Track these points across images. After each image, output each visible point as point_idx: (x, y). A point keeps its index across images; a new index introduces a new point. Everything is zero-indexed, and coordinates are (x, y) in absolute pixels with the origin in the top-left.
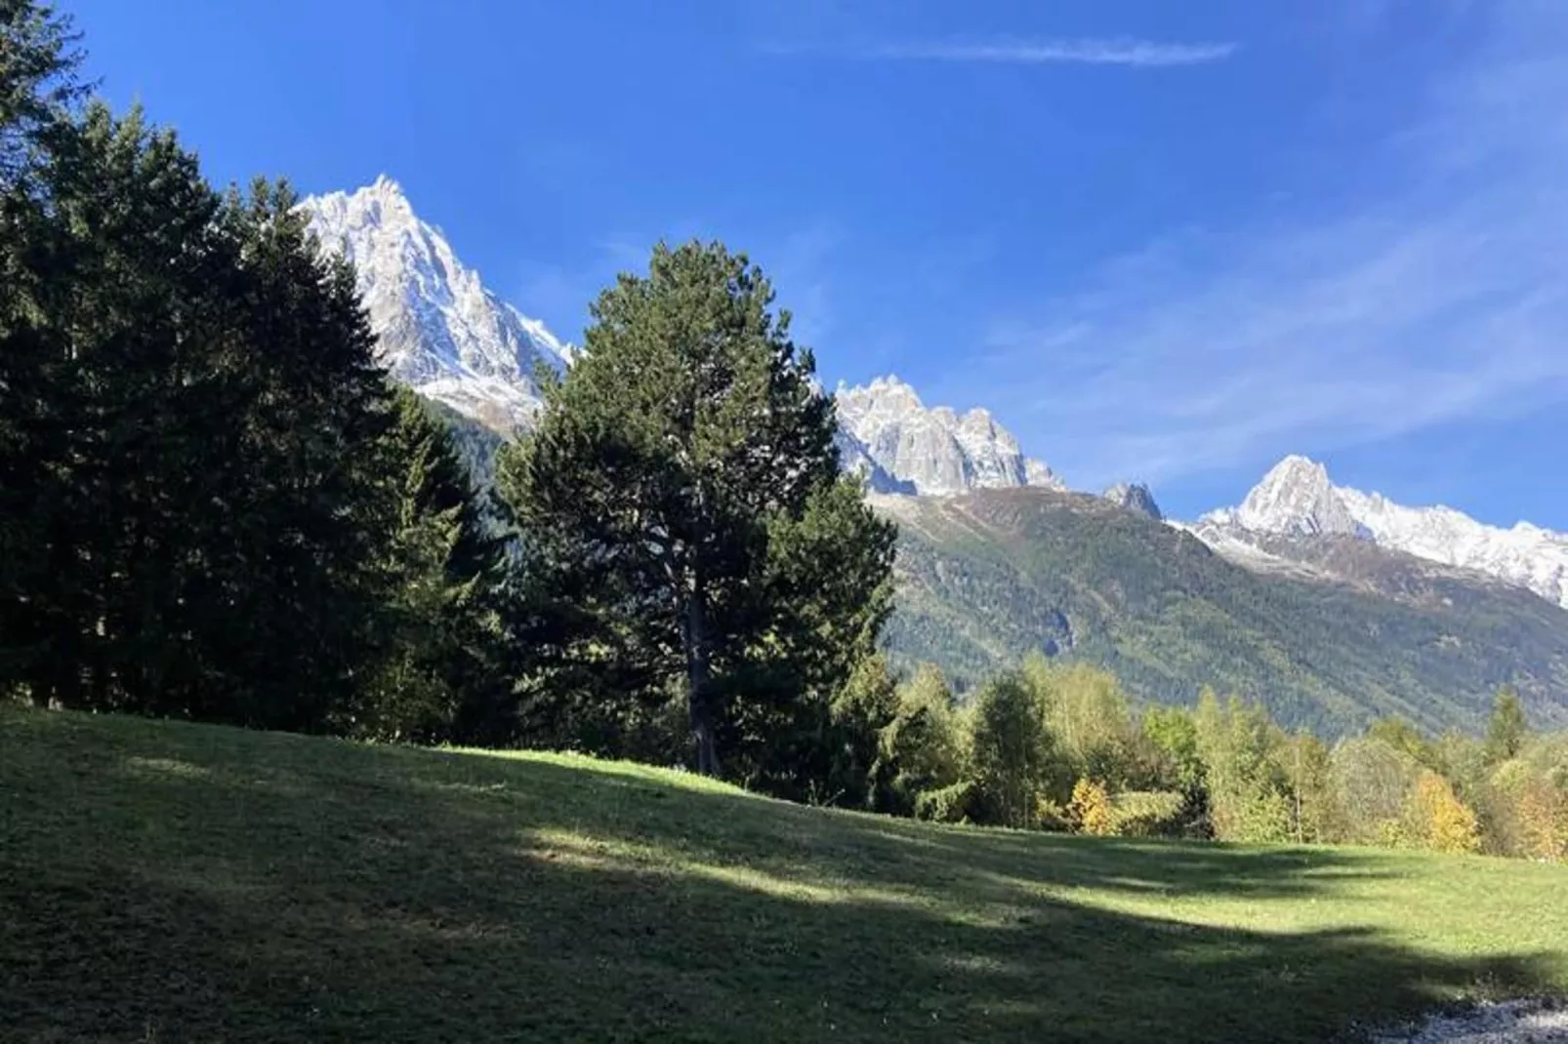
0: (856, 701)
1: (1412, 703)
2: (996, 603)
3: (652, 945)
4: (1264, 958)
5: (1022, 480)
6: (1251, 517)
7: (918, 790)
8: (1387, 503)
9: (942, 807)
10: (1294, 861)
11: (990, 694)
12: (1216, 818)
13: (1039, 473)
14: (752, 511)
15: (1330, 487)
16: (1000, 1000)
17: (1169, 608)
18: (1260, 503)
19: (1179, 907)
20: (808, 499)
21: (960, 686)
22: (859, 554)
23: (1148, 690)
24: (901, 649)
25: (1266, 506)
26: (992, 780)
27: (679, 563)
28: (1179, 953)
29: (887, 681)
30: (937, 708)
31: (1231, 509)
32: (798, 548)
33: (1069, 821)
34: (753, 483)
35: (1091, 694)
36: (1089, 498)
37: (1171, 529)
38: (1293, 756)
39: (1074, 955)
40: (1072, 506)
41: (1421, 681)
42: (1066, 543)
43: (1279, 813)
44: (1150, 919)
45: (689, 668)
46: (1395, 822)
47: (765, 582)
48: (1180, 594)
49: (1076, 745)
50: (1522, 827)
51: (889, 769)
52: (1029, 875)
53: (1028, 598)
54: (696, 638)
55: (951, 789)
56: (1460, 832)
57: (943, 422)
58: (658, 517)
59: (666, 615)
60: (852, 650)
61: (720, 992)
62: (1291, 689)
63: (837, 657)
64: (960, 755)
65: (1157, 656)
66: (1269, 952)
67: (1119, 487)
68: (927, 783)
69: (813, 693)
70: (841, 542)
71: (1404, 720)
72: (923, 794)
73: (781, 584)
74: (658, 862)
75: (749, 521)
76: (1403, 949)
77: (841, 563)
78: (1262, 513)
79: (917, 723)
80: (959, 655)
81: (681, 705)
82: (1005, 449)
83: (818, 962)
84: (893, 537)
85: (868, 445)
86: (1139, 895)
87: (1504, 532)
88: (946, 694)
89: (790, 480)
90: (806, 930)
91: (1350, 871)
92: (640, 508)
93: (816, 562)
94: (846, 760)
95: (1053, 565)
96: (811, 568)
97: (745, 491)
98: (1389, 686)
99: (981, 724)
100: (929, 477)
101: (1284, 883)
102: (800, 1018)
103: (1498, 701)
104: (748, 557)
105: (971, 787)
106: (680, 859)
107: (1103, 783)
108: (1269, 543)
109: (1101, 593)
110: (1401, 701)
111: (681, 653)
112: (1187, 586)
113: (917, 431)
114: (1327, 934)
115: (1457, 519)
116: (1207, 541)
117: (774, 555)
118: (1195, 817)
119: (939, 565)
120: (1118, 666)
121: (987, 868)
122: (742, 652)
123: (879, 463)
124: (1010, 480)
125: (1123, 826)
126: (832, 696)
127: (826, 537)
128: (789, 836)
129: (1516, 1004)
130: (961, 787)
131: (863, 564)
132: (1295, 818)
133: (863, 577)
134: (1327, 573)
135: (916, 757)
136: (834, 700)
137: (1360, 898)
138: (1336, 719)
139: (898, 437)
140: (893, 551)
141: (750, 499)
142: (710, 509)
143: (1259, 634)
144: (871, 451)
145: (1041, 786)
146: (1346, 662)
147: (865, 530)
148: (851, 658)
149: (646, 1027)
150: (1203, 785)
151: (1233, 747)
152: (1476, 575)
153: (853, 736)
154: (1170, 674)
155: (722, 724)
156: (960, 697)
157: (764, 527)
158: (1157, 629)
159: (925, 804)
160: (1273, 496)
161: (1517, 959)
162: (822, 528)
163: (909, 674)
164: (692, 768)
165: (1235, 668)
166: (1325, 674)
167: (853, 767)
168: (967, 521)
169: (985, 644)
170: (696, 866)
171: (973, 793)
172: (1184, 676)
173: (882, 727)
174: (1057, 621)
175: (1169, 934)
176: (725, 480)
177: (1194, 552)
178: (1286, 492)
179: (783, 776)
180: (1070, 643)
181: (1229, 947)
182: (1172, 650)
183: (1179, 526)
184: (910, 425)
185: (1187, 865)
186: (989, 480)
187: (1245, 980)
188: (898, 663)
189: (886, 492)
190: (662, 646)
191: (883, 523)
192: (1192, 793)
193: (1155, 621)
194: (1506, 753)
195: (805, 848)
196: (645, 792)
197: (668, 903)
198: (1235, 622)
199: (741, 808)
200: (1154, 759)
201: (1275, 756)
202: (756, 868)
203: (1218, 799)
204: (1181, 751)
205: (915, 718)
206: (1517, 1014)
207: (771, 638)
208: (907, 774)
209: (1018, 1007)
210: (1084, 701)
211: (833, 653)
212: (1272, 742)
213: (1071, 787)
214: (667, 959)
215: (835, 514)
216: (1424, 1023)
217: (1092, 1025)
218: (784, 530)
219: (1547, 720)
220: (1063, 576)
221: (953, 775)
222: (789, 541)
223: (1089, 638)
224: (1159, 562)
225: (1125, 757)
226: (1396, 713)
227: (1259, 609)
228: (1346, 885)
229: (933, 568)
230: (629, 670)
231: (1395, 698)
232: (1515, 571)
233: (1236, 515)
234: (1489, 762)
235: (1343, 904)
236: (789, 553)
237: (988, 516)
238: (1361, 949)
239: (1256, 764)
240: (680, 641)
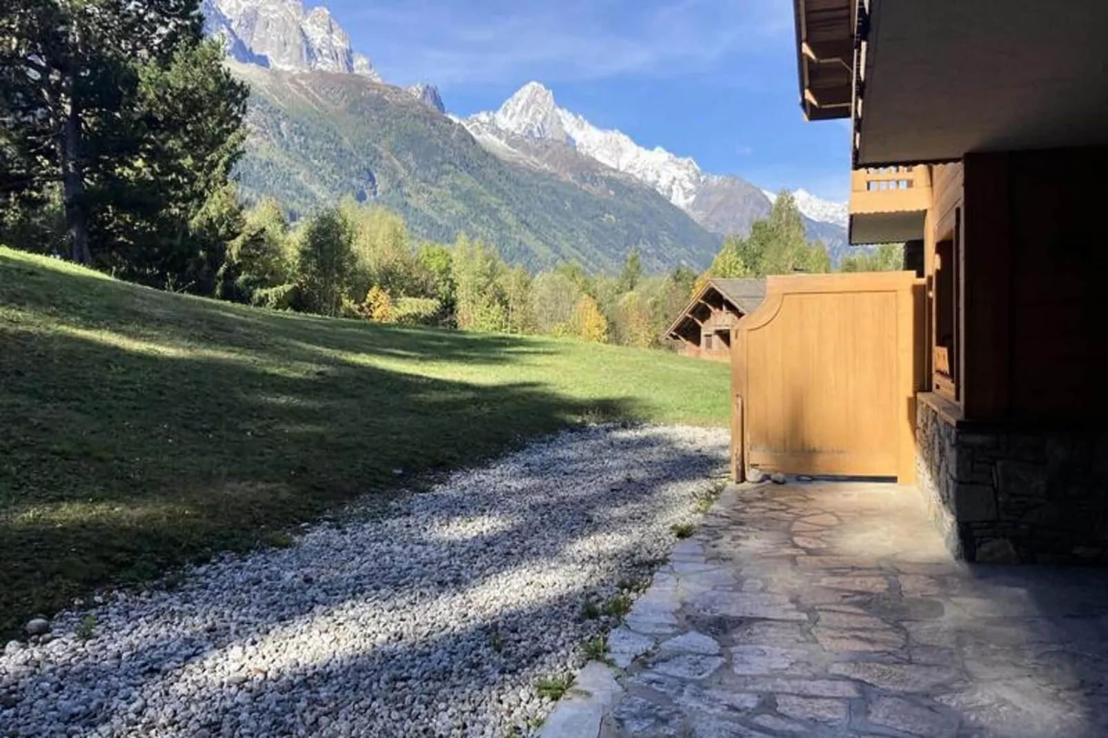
0: (210, 220)
1: (584, 255)
2: (324, 158)
3: (21, 383)
4: (474, 399)
5: (351, 69)
6: (503, 120)
7: (256, 288)
8: (586, 124)
9: (273, 299)
10: (501, 343)
11: (314, 223)
12: (459, 318)
13: (363, 65)
14: (125, 56)
15: (554, 108)
16: (297, 423)
17: (445, 177)
18: (509, 113)
19: (426, 368)
20: (175, 53)
21: (293, 216)
22: (217, 105)
23: (425, 231)
24: (250, 186)
25: (513, 115)
26: (311, 283)
27: (55, 90)
28: (421, 396)
29: (236, 207)
30: (274, 230)
31: (491, 113)
32: (165, 93)
33: (363, 314)
34: (126, 31)
35: (385, 230)
36: (397, 90)
37: (451, 122)
38: (509, 280)
39: (352, 396)
40: (384, 94)
41: (591, 241)
42: (378, 120)
43: (498, 316)
44: (406, 375)
45: (64, 178)
46: (563, 325)
47: (136, 117)
48: (452, 167)
49: (372, 264)
50: (631, 331)
51: (234, 271)
52: (326, 345)
53: (348, 157)
54: (70, 155)
55: (280, 288)
56: (597, 332)
57: (294, 13)
58: (36, 47)
59: (44, 132)
60: (209, 181)
61: (78, 417)
62: (515, 239)
63: (196, 183)
64: (289, 266)
65: (433, 208)
66: (476, 396)
67: (418, 85)
68: (263, 283)
69: (175, 211)
70: (203, 93)
71: (577, 264)
72: (258, 290)
73: (150, 120)
74: (31, 324)
75: (122, 63)
76: (554, 394)
77: (202, 110)
78: (511, 118)
79: (257, 240)
80: (294, 194)
81: (59, 209)
82: (339, 43)
83: (163, 398)
84: (246, 95)
85: (231, 21)
86: (400, 360)
87: (648, 152)
88: (281, 221)
89: (160, 36)
90: (155, 376)
91: (532, 349)
92: (19, 37)
93: (181, 106)
94: (200, 263)
95: (368, 136)
96: (176, 111)
97: (119, 38)
98: (573, 243)
99: (306, 244)
100: (280, 54)
101: (492, 355)
102: (146, 435)
103: (629, 257)
104: (121, 93)
105: (295, 287)
106: (48, 322)
107: (388, 291)
108: (513, 141)
109: (399, 160)
110: (577, 252)
111: (58, 166)
112: (458, 163)
113: (272, 16)
114: (512, 386)
115: (624, 140)
116: (473, 133)
117: (144, 94)
118: (446, 316)
119: (283, 125)
120: (407, 213)
121: (298, 339)
122: (113, 170)
123: (239, 37)
124: (341, 67)
125: (399, 319)
126: (191, 214)
127: (190, 87)
128: (146, 310)
129: (608, 425)
130: (287, 287)
131: (220, 114)
132: (507, 320)
133: (220, 123)
134: (546, 166)
135: (255, 264)
136: (192, 218)
137: (535, 365)
138: (539, 261)
139: (256, 19)
140: (245, 107)
141: (123, 45)
142: (86, 47)
143: (500, 201)
144: (233, 26)
145: (346, 290)
146: (550, 226)
147: (223, 86)
148: (207, 186)
149: (12, 442)
150: (453, 296)
151: (475, 273)
152: (630, 177)
153: (205, 245)
154: (440, 222)
155: (95, 227)
156: (292, 225)
157: (136, 70)
158: (434, 190)
159: (260, 297)
160: (518, 108)
161: (612, 401)
162: (186, 79)
163: (255, 204)
164: (67, 257)
165: (483, 222)
166: (535, 232)
167: (206, 268)
168: (307, 93)
169: (314, 188)
170: (64, 328)
171: (296, 292)
172: (449, 224)
173: (229, 239)
174: (368, 178)
175: (417, 384)
176: (99, 24)
177: (464, 140)
178: (526, 108)
179: (148, 271)
180: (375, 193)
181: (453, 393)
182: (443, 206)
183: (456, 120)
184: (267, 10)
185: (435, 343)
186: (326, 65)
187: (460, 412)
188: (247, 195)
189: (244, 61)
190: (39, 158)
191: (238, 83)
192: (446, 301)
193: (433, 185)
194: (629, 287)
195: (158, 320)
196: (19, 270)
197: (36, 353)
198: (485, 191)
199: (105, 288)
200: (423, 278)
201: (500, 280)
202: (117, 331)
203: (462, 306)
204: (442, 273)
205: (256, 235)
206: (608, 430)
207: (139, 163)
208: (247, 276)
209: (309, 428)
210: (381, 233)
211: (192, 181)
212: (499, 271)
213: (367, 291)
214: (33, 393)
215: (198, 70)
216: (558, 435)
217: (359, 439)
218: (153, 76)
219: (653, 270)
220: (373, 145)
221: (283, 278)
222: (157, 86)
223: (389, 191)
224: (441, 144)
225: (405, 275)
226: (574, 259)
227: (501, 184)
228: (527, 357)
229: (278, 126)
230: (8, 174)
231: (574, 251)
232: (651, 177)
233: (494, 119)
234: (619, 292)
235: (524, 368)
236: (157, 96)
237: (323, 92)
238: (530, 394)
239: (488, 284)
240: (56, 157)
